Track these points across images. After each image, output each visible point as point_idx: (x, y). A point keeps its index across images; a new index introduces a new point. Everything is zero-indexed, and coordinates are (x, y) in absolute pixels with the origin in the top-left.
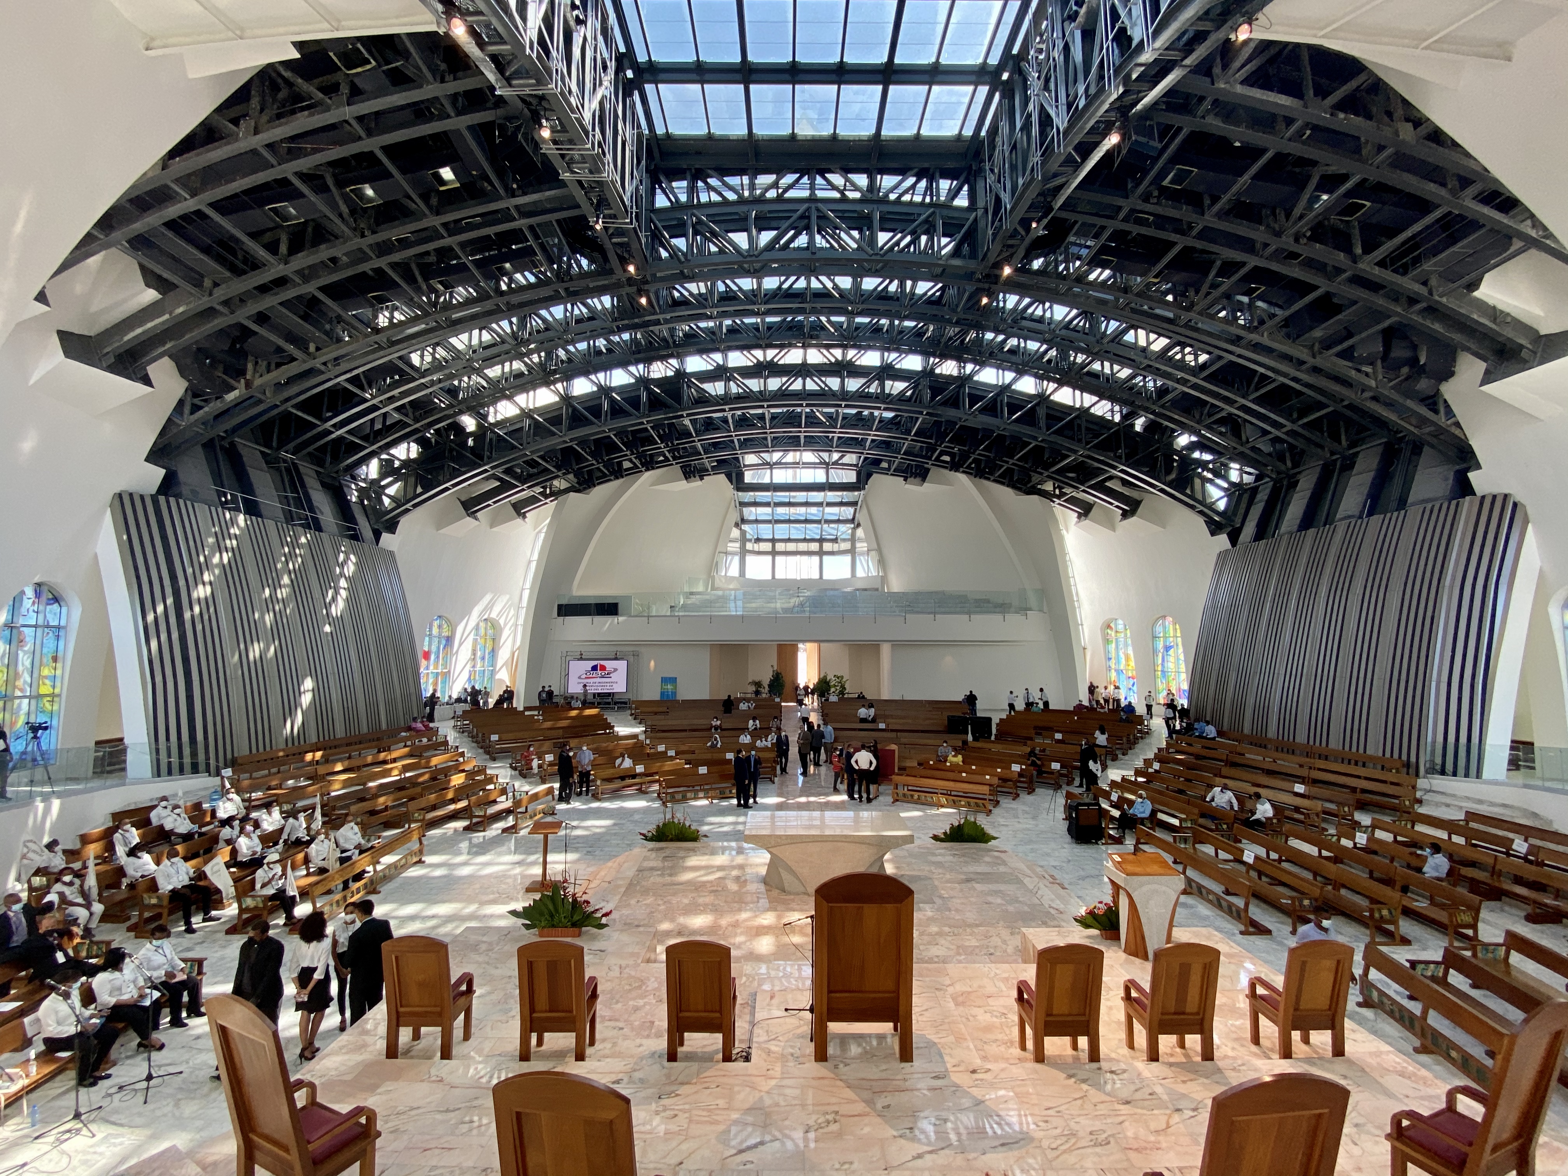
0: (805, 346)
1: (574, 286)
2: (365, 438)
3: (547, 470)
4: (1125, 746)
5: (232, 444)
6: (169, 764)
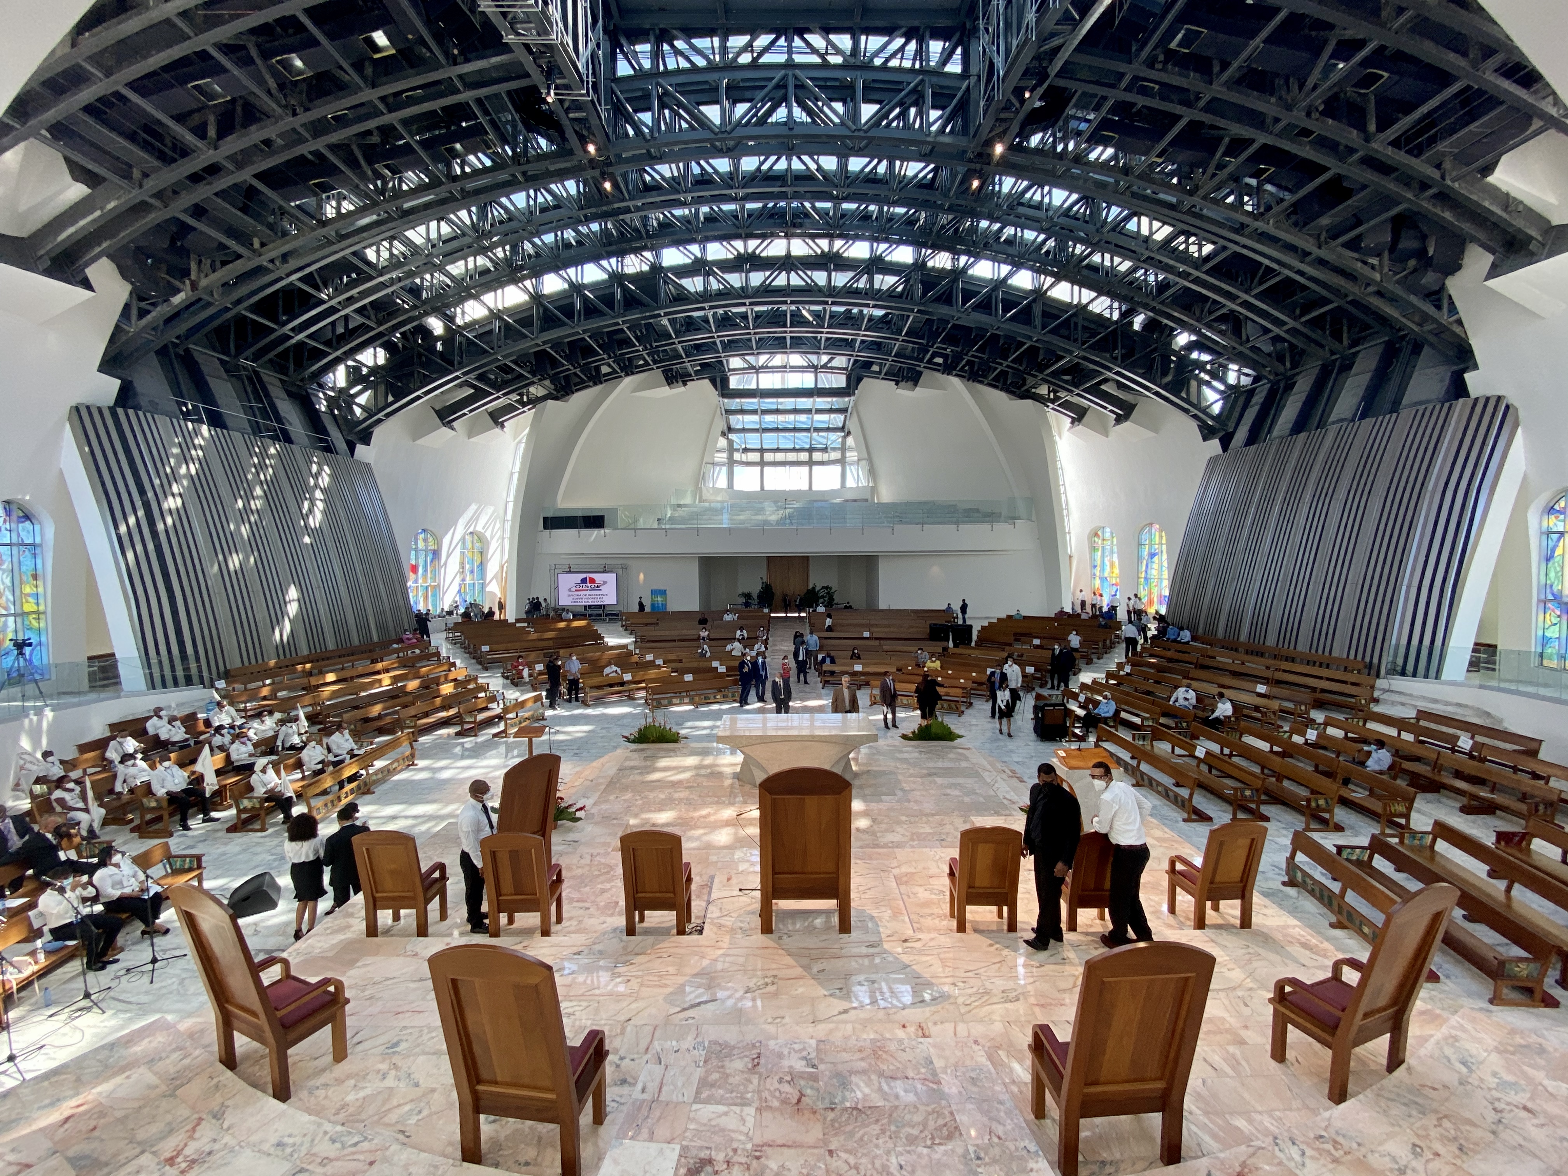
0: (788, 236)
1: (532, 169)
2: (328, 343)
3: (521, 376)
4: (1101, 650)
5: (187, 351)
6: (163, 677)
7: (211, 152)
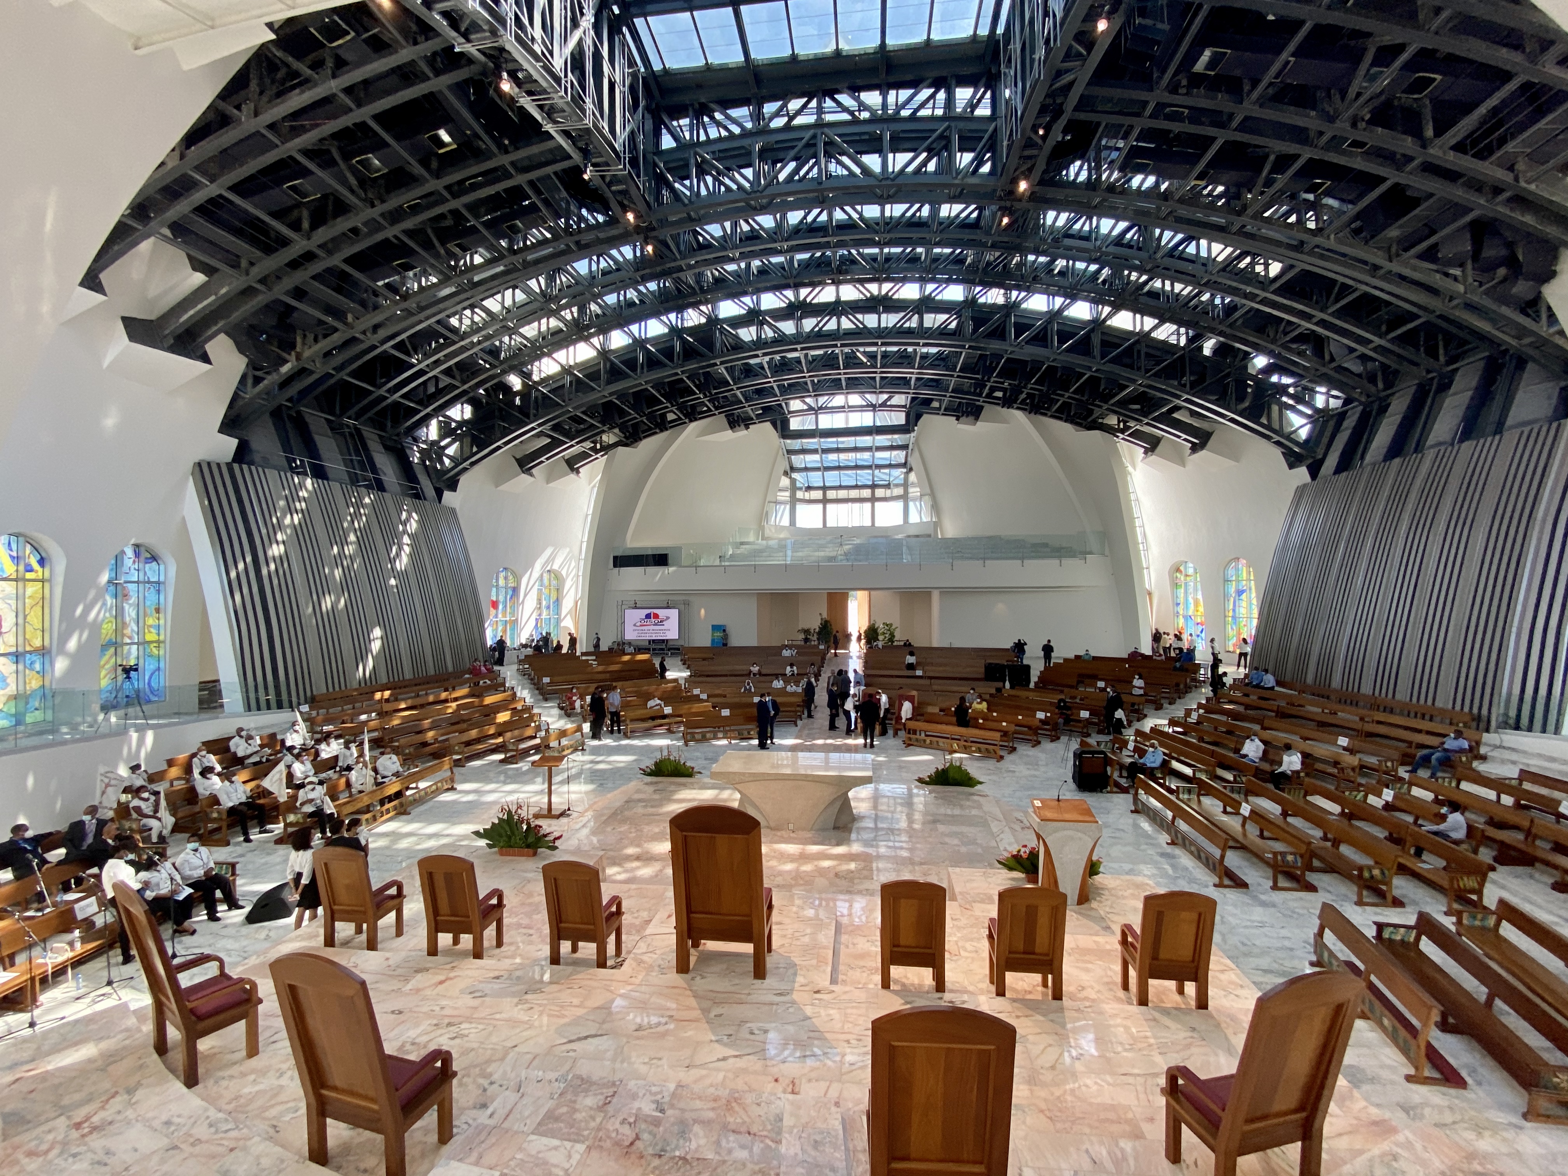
0: (837, 283)
1: (584, 239)
2: (420, 402)
3: (592, 425)
4: (1173, 695)
5: (299, 413)
6: (257, 700)
7: (305, 242)
